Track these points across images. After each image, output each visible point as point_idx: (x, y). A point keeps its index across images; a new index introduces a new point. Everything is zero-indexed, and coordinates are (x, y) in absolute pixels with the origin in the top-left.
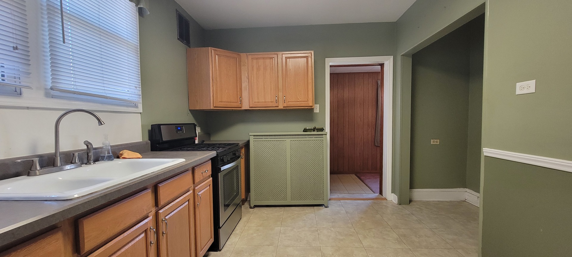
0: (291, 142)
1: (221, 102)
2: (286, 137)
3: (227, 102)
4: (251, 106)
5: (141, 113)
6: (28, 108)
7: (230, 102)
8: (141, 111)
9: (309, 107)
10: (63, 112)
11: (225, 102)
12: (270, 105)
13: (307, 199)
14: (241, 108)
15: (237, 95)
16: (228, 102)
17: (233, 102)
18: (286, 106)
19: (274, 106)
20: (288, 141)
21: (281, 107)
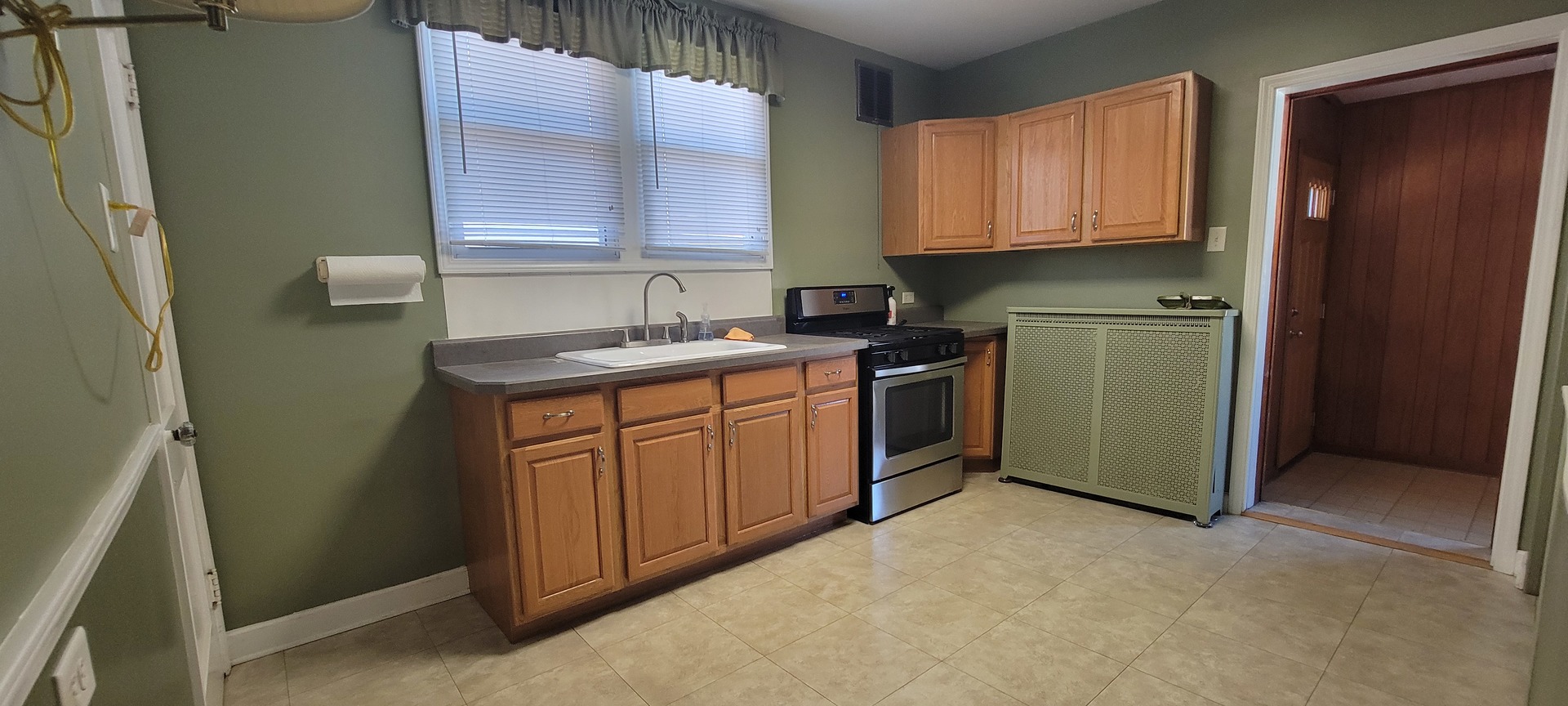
0: (1111, 334)
1: (941, 237)
2: (1099, 320)
3: (954, 237)
4: (1013, 242)
5: (771, 270)
6: (626, 272)
7: (963, 237)
8: (772, 268)
9: (1165, 239)
10: (652, 275)
11: (949, 237)
12: (1058, 239)
13: (1143, 491)
14: (991, 247)
15: (982, 218)
16: (958, 237)
17: (971, 236)
18: (1097, 237)
19: (1067, 239)
20: (1102, 330)
21: (1086, 242)
